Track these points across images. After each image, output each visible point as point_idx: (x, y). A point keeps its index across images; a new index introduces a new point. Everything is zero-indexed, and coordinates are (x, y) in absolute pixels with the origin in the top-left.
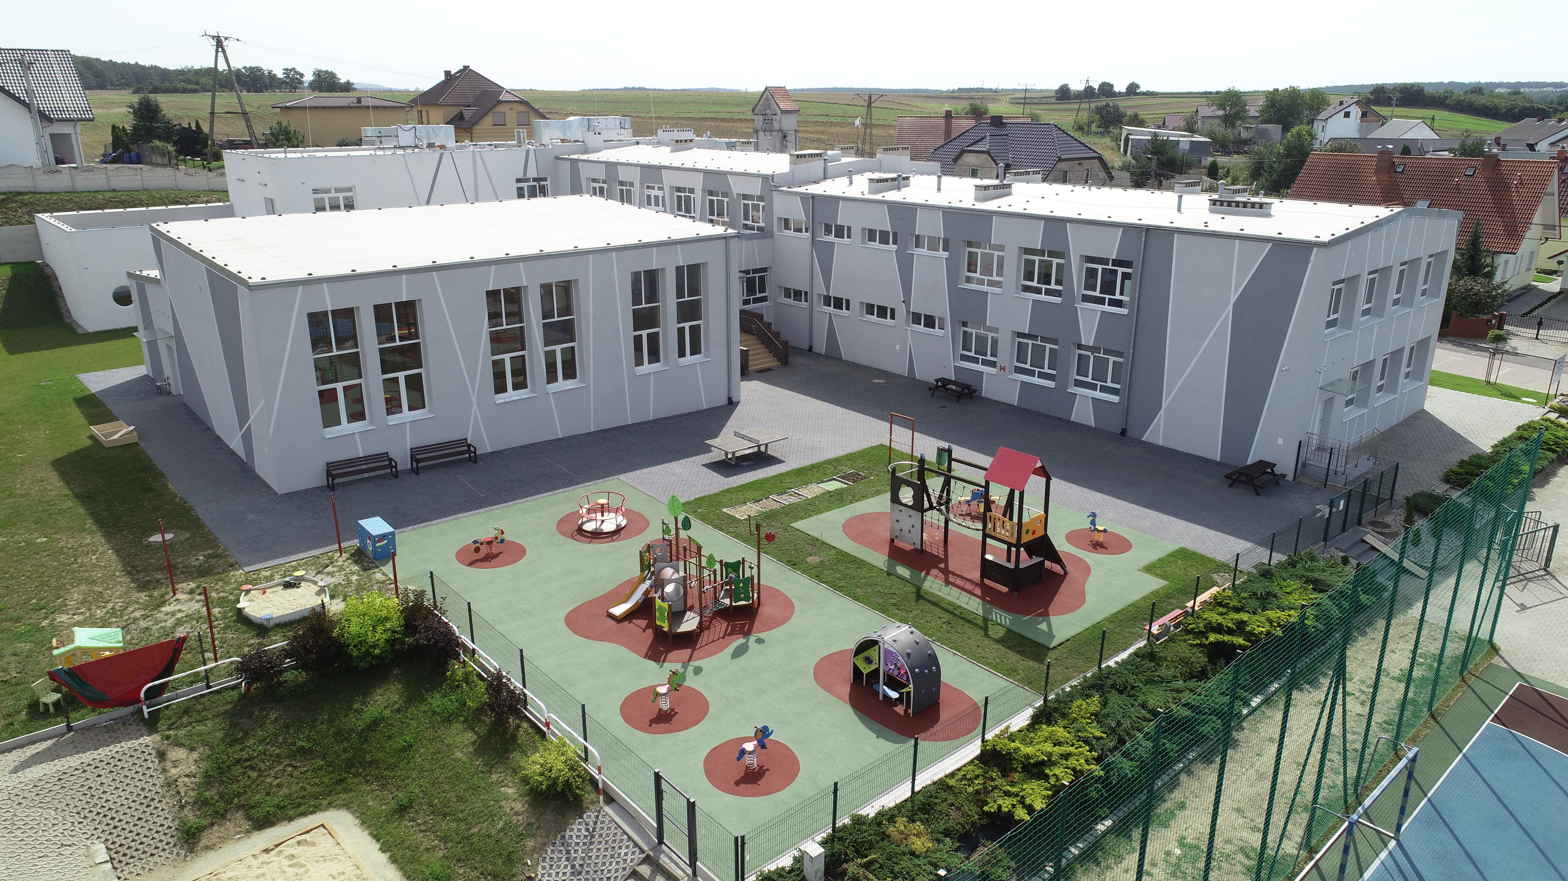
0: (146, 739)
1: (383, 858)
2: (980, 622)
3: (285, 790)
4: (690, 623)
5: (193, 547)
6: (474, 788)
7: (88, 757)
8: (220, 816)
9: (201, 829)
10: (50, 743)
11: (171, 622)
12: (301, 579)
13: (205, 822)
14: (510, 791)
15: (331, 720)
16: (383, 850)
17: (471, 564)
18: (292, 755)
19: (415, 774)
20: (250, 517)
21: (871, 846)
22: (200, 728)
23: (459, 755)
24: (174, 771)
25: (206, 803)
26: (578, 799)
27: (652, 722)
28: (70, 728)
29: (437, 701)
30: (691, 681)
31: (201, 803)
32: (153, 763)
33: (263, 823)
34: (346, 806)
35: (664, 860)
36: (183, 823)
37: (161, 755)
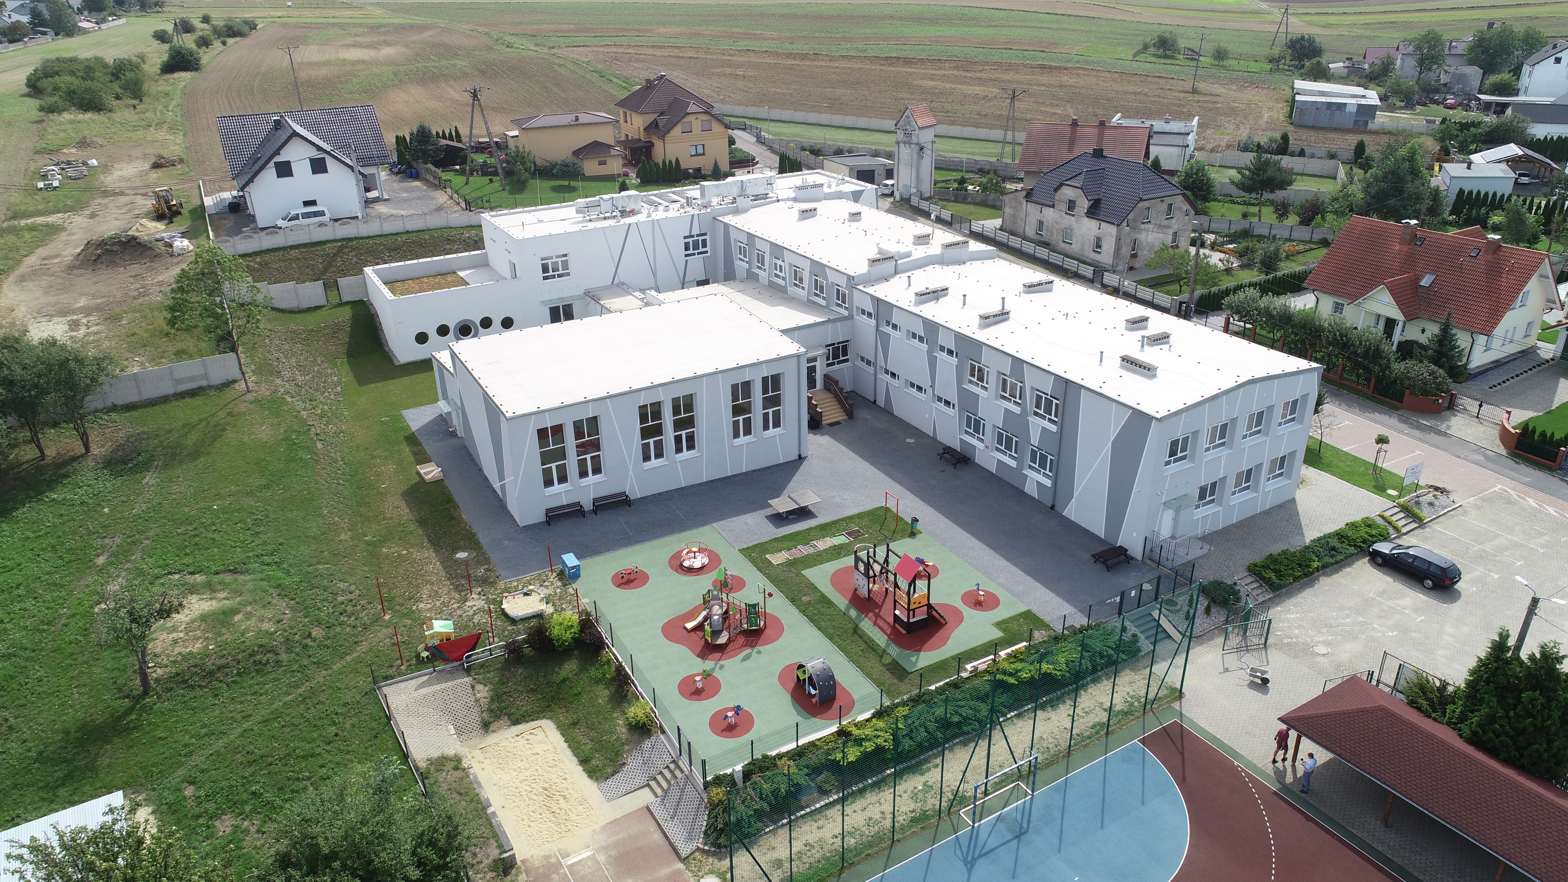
0: (466, 679)
1: (565, 745)
2: (880, 652)
3: (525, 708)
4: (722, 639)
5: (479, 563)
6: (606, 718)
7: (443, 686)
8: (498, 717)
9: (490, 723)
10: (427, 677)
11: (471, 613)
12: (532, 590)
13: (492, 720)
14: (621, 722)
15: (545, 676)
16: (566, 741)
17: (619, 586)
18: (528, 692)
19: (581, 708)
20: (506, 543)
21: (768, 769)
22: (488, 675)
23: (601, 701)
24: (478, 695)
25: (492, 711)
26: (649, 731)
27: (692, 694)
28: (434, 671)
29: (593, 672)
30: (717, 674)
31: (490, 711)
32: (470, 691)
33: (516, 722)
34: (550, 718)
35: (680, 763)
36: (483, 719)
37: (473, 687)
